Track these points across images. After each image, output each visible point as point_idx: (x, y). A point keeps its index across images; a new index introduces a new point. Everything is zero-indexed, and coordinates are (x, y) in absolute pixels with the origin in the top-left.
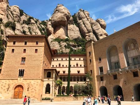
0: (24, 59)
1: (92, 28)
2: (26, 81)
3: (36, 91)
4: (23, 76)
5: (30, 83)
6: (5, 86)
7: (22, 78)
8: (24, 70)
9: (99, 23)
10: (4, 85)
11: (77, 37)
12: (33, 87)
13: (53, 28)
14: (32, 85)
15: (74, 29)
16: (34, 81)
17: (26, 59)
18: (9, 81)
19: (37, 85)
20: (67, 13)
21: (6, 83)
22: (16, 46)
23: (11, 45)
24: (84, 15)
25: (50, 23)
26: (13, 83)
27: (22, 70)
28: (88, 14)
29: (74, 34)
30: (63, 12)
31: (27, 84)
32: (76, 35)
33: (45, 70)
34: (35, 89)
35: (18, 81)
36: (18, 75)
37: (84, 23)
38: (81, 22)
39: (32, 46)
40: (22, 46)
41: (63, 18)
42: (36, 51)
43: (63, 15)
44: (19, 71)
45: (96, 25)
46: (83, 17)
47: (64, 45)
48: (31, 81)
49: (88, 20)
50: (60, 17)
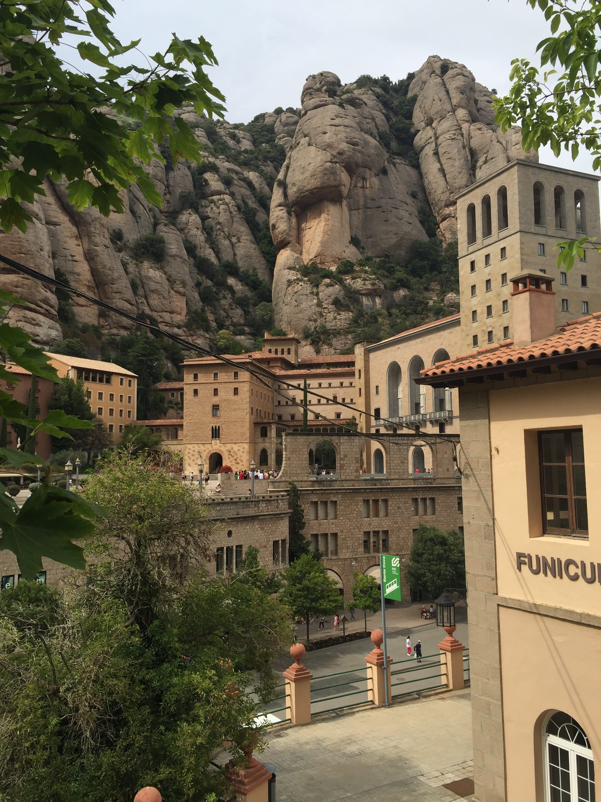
0: (216, 408)
2: (226, 447)
3: (242, 461)
4: (219, 438)
5: (232, 448)
6: (193, 455)
7: (218, 441)
8: (219, 427)
10: (192, 453)
12: (237, 456)
14: (235, 452)
15: (383, 202)
16: (238, 446)
17: (220, 408)
18: (199, 447)
19: (243, 452)
21: (194, 449)
22: (200, 383)
23: (191, 382)
24: (445, 98)
25: (281, 199)
26: (205, 449)
27: (216, 427)
29: (384, 227)
30: (330, 145)
31: (227, 450)
32: (390, 228)
33: (255, 423)
34: (240, 460)
35: (212, 447)
36: (211, 436)
37: (436, 153)
38: (430, 141)
39: (228, 382)
40: (210, 383)
41: (331, 173)
42: (236, 391)
43: (329, 159)
44: (211, 430)
45: (492, 158)
46: (437, 113)
47: (333, 297)
48: (233, 445)
49: (461, 129)
50: (318, 170)
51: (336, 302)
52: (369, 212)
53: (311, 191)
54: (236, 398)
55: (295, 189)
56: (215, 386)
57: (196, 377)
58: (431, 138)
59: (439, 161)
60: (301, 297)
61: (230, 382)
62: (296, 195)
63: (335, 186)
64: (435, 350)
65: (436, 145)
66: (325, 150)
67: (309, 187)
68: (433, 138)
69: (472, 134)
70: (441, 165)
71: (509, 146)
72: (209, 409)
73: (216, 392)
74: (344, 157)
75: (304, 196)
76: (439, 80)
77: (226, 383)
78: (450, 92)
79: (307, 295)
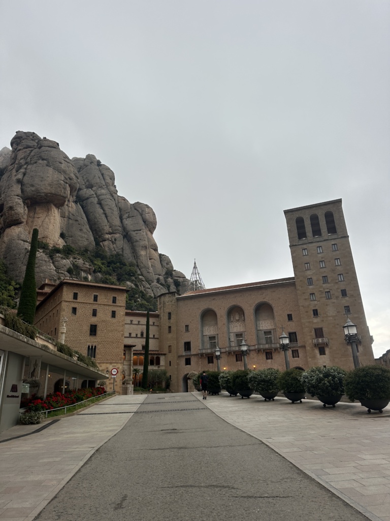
0: (94, 328)
1: (122, 222)
2: (101, 366)
3: (116, 382)
4: (95, 357)
5: (107, 368)
8: (95, 346)
9: (141, 215)
11: (86, 243)
13: (26, 208)
15: (79, 218)
16: (113, 366)
17: (98, 329)
20: (72, 175)
22: (80, 303)
23: (70, 300)
24: (101, 177)
25: (19, 192)
27: (92, 346)
28: (111, 179)
29: (80, 234)
30: (64, 172)
32: (83, 235)
37: (100, 203)
38: (92, 196)
39: (107, 305)
40: (89, 303)
41: (63, 188)
42: (114, 314)
43: (63, 179)
44: (87, 348)
45: (133, 216)
46: (97, 183)
47: (68, 267)
48: (108, 365)
49: (113, 196)
50: (55, 182)
51: (69, 271)
52: (71, 221)
53: (46, 194)
54: (114, 320)
55: (33, 189)
56: (95, 307)
57: (75, 296)
58: (93, 195)
59: (102, 208)
60: (41, 261)
61: (108, 305)
62: (33, 193)
63: (63, 197)
64: (256, 302)
65: (99, 199)
66: (60, 172)
67: (45, 191)
68: (95, 196)
69: (120, 201)
70: (104, 210)
71: (144, 213)
72: (87, 329)
73: (95, 313)
74: (72, 181)
75: (40, 195)
76: (97, 167)
77: (104, 305)
78: (104, 176)
79: (45, 261)
